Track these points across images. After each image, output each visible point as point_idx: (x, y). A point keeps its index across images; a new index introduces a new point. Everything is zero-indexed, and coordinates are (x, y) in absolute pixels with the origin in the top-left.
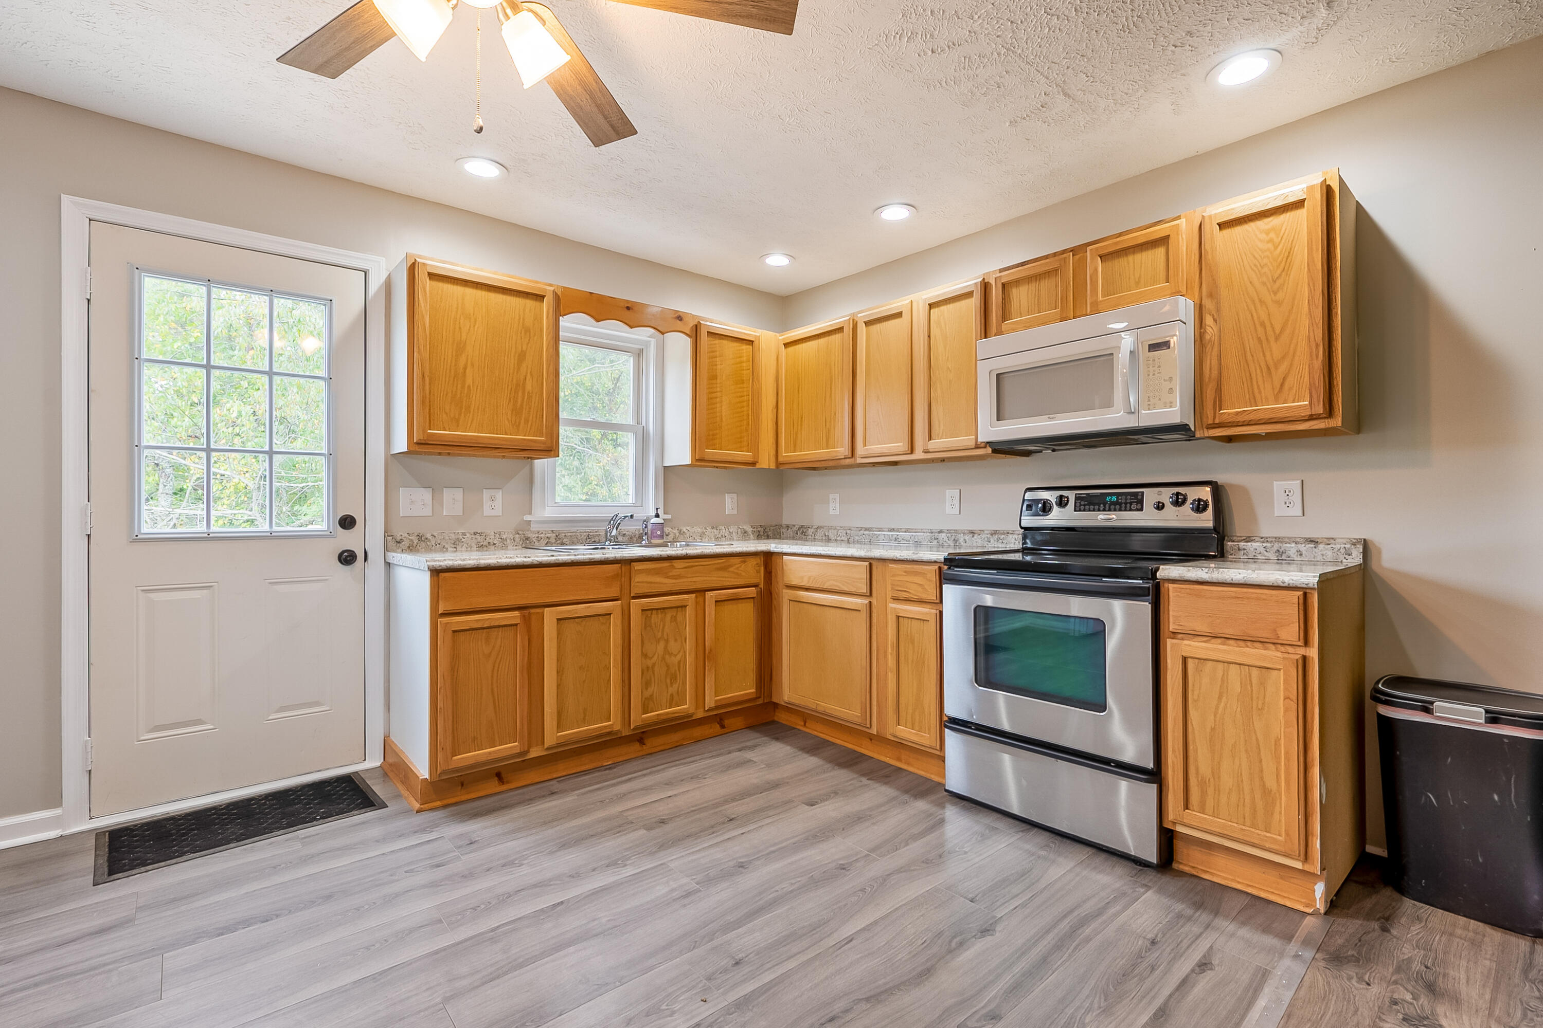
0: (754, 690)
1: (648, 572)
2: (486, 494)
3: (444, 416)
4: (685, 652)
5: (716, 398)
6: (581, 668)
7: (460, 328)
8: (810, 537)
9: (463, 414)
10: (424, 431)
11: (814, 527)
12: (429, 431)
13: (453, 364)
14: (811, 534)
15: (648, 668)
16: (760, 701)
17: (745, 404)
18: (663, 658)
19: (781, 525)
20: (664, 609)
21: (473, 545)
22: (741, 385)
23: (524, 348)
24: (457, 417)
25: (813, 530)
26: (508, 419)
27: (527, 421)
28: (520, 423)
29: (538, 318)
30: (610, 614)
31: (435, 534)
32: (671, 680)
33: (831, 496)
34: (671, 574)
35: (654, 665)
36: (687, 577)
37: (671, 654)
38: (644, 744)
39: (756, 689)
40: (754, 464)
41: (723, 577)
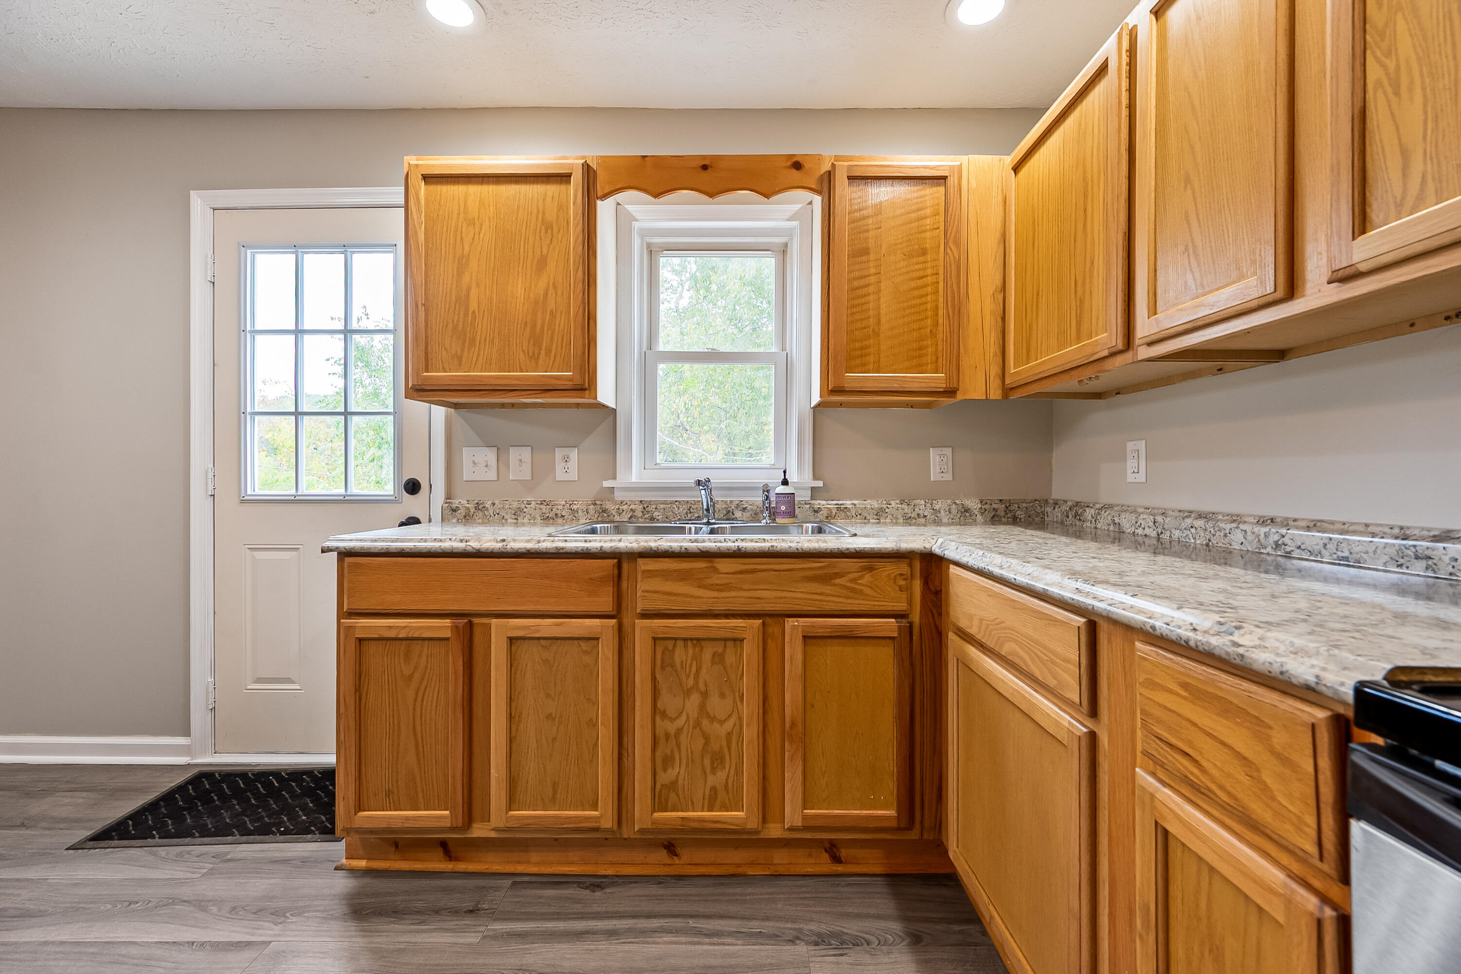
0: (892, 813)
1: (666, 575)
2: (559, 453)
3: (444, 353)
4: (740, 719)
5: (868, 285)
6: (549, 717)
7: (462, 238)
8: (1089, 524)
9: (466, 350)
10: (417, 373)
11: (1098, 506)
12: (425, 374)
13: (454, 286)
14: (1090, 518)
15: (667, 736)
16: (914, 835)
17: (929, 289)
18: (698, 724)
19: (1047, 501)
20: (698, 640)
21: (537, 516)
22: (921, 259)
23: (545, 251)
24: (459, 354)
25: (1092, 511)
26: (523, 351)
27: (549, 351)
28: (539, 354)
29: (562, 208)
30: (598, 639)
31: (497, 502)
32: (712, 763)
33: (1130, 446)
34: (709, 581)
35: (679, 731)
36: (741, 589)
37: (712, 719)
38: (677, 855)
39: (898, 812)
40: (951, 392)
41: (821, 594)
